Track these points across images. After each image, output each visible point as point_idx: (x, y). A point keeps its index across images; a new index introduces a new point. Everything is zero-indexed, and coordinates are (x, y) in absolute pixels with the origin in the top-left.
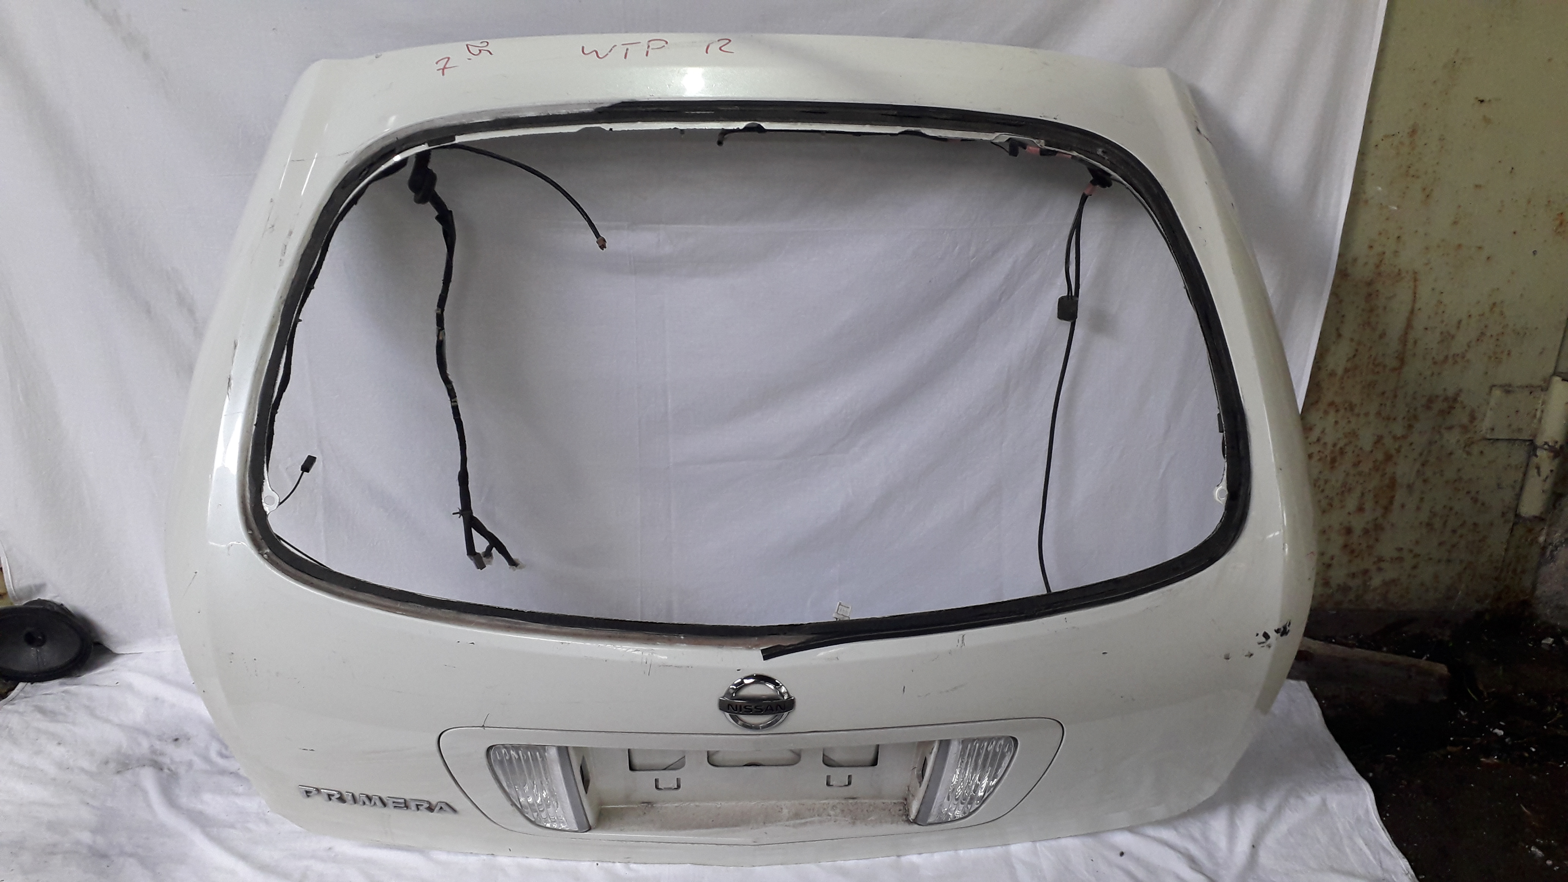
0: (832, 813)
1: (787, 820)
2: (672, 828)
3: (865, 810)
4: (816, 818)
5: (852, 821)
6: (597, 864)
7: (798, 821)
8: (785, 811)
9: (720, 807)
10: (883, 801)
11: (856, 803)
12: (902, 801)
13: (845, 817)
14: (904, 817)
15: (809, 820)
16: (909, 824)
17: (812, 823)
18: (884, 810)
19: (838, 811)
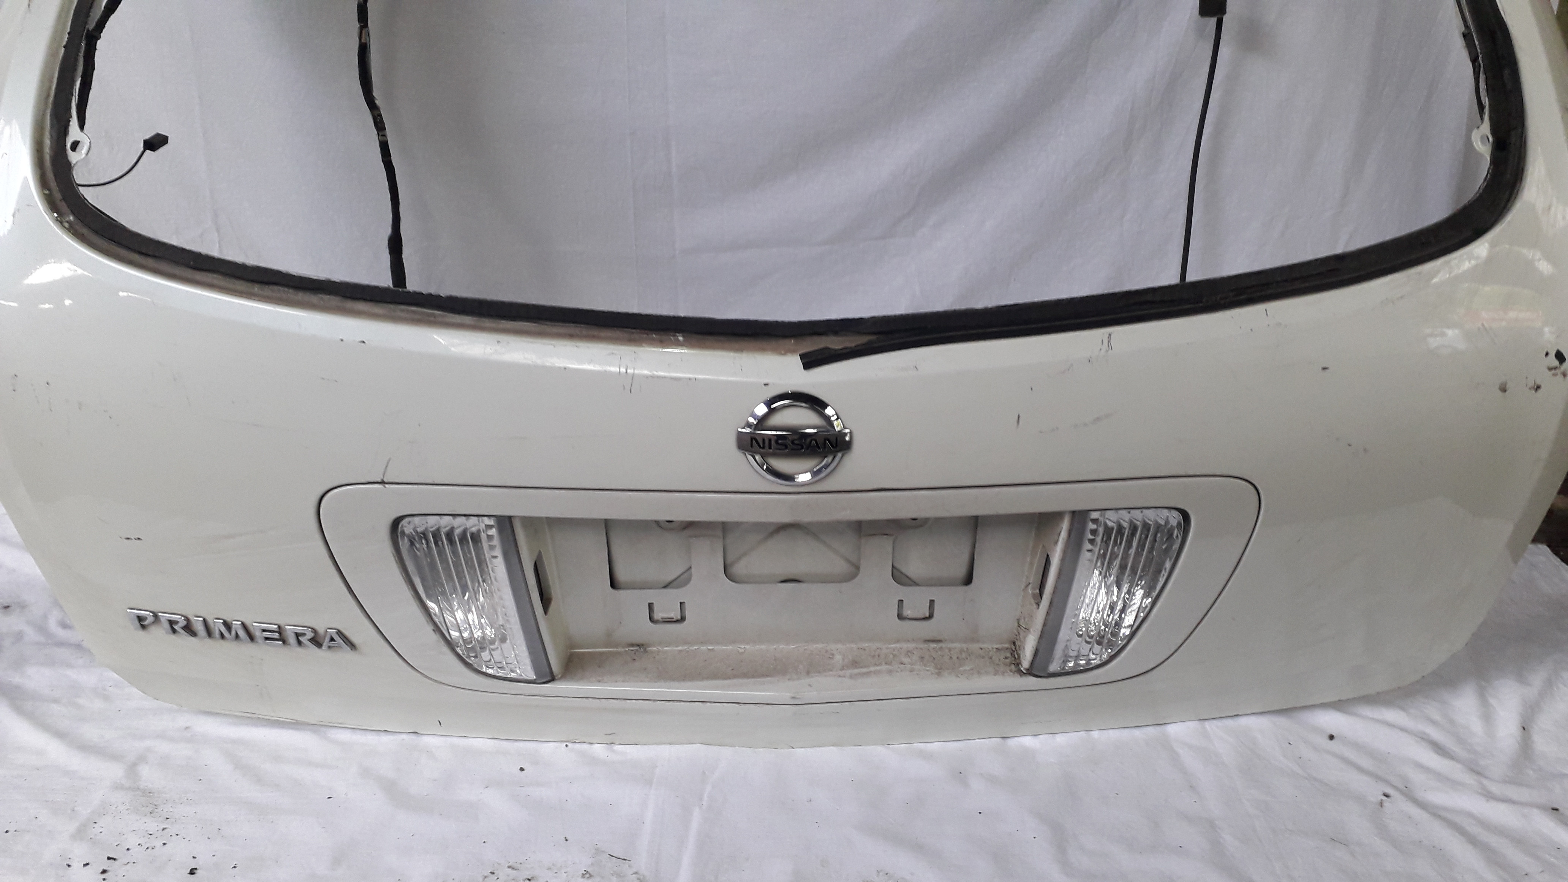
0: (906, 660)
1: (842, 669)
2: (672, 679)
3: (955, 658)
4: (884, 667)
5: (937, 671)
6: (567, 746)
7: (856, 671)
8: (838, 657)
9: (742, 653)
10: (982, 646)
11: (941, 648)
12: (1007, 646)
13: (925, 665)
14: (1013, 666)
15: (872, 669)
16: (1021, 676)
17: (877, 673)
18: (983, 657)
19: (915, 658)
